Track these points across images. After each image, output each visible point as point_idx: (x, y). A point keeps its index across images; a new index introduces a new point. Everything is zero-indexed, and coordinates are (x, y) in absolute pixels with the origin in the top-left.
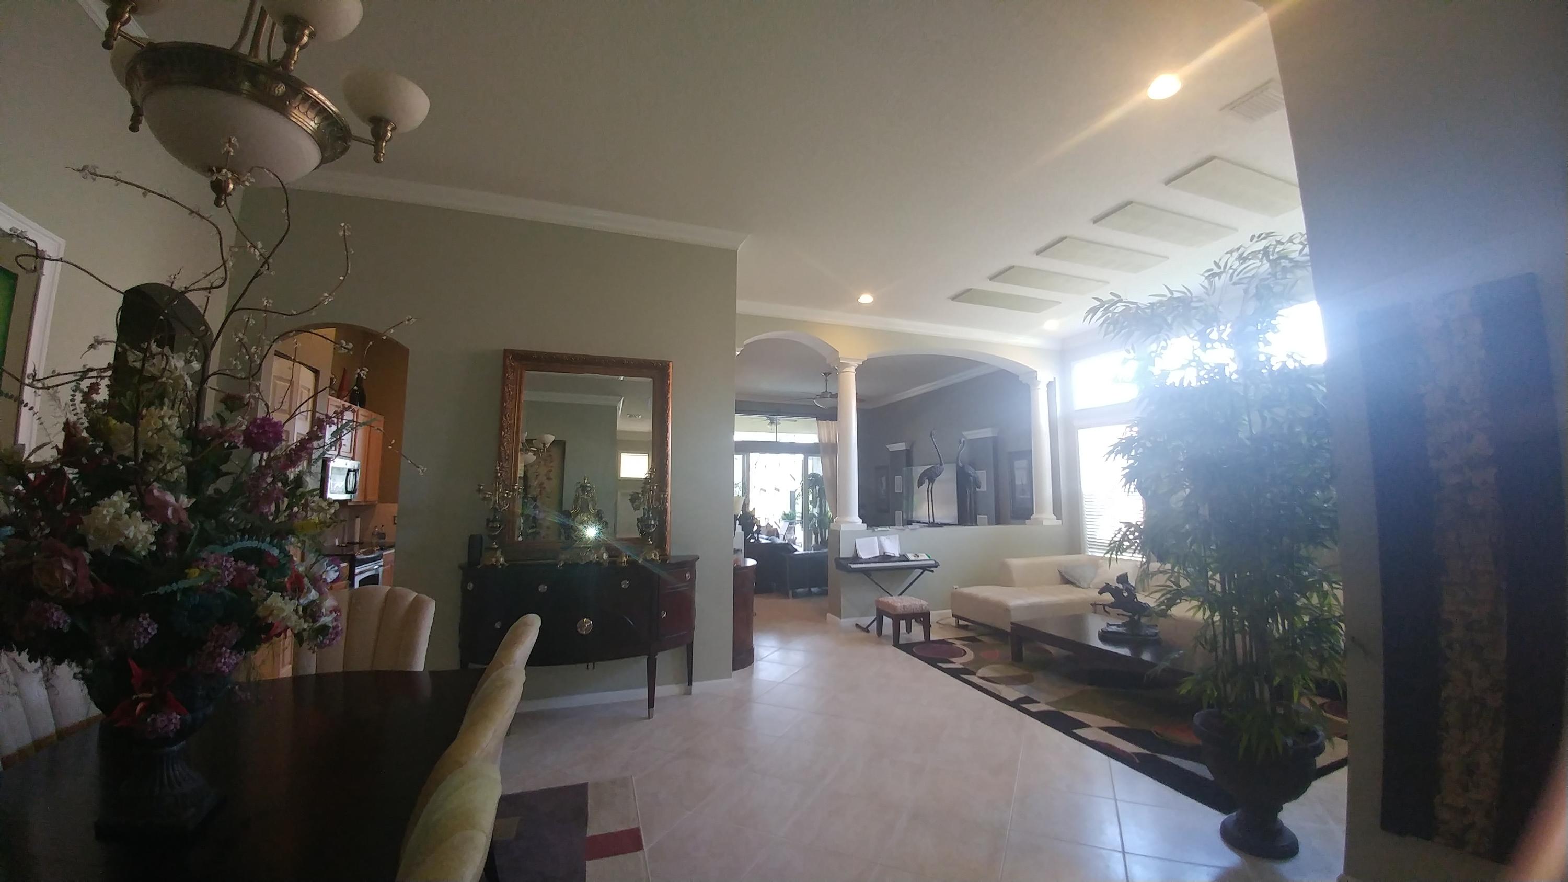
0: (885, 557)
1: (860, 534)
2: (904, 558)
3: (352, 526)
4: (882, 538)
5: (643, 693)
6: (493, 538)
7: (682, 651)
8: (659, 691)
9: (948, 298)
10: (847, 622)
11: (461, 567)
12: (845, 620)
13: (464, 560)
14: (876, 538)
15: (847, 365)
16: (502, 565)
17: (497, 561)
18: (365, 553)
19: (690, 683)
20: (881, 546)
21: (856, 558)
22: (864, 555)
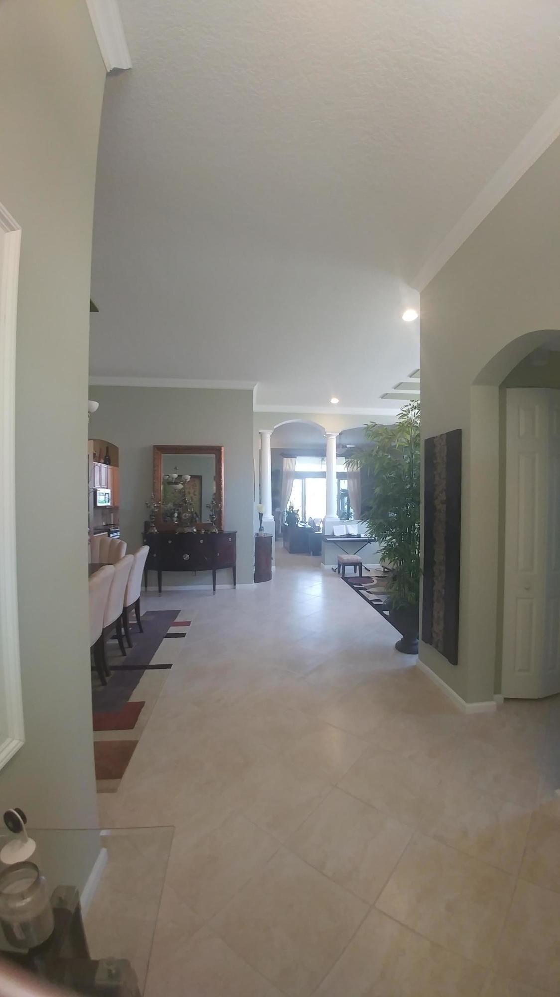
0: (349, 536)
1: (336, 524)
2: (359, 536)
3: (110, 518)
4: (348, 526)
5: (212, 586)
6: (153, 522)
7: (231, 569)
8: (217, 587)
9: (379, 398)
10: (328, 567)
11: (142, 534)
12: (327, 566)
13: (143, 530)
14: (345, 526)
15: (330, 435)
16: (156, 533)
17: (154, 531)
18: (114, 529)
19: (235, 585)
20: (347, 530)
21: (333, 536)
22: (337, 534)
